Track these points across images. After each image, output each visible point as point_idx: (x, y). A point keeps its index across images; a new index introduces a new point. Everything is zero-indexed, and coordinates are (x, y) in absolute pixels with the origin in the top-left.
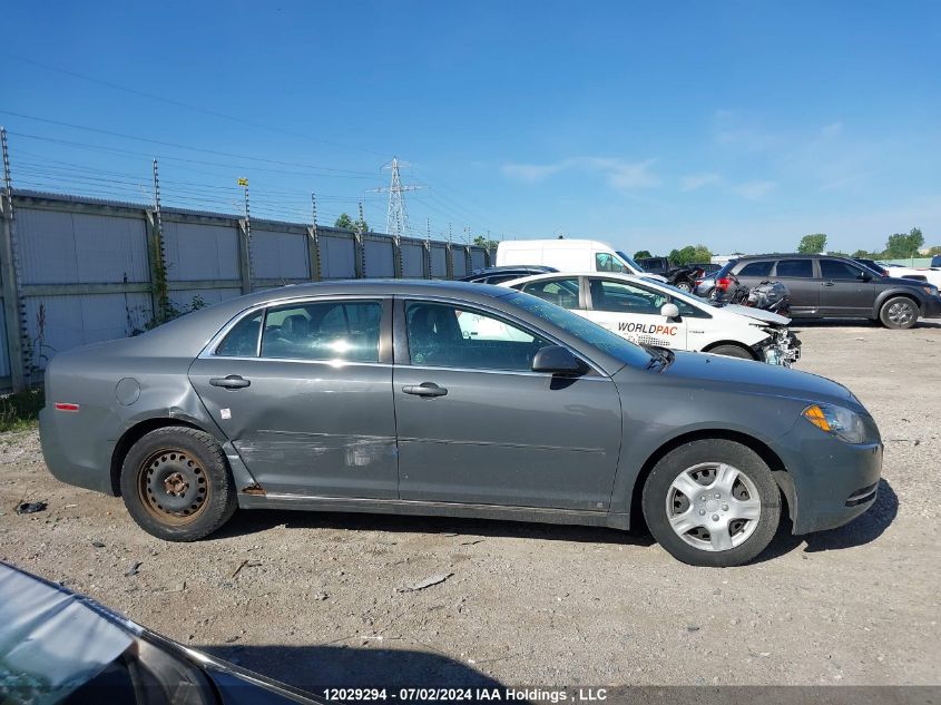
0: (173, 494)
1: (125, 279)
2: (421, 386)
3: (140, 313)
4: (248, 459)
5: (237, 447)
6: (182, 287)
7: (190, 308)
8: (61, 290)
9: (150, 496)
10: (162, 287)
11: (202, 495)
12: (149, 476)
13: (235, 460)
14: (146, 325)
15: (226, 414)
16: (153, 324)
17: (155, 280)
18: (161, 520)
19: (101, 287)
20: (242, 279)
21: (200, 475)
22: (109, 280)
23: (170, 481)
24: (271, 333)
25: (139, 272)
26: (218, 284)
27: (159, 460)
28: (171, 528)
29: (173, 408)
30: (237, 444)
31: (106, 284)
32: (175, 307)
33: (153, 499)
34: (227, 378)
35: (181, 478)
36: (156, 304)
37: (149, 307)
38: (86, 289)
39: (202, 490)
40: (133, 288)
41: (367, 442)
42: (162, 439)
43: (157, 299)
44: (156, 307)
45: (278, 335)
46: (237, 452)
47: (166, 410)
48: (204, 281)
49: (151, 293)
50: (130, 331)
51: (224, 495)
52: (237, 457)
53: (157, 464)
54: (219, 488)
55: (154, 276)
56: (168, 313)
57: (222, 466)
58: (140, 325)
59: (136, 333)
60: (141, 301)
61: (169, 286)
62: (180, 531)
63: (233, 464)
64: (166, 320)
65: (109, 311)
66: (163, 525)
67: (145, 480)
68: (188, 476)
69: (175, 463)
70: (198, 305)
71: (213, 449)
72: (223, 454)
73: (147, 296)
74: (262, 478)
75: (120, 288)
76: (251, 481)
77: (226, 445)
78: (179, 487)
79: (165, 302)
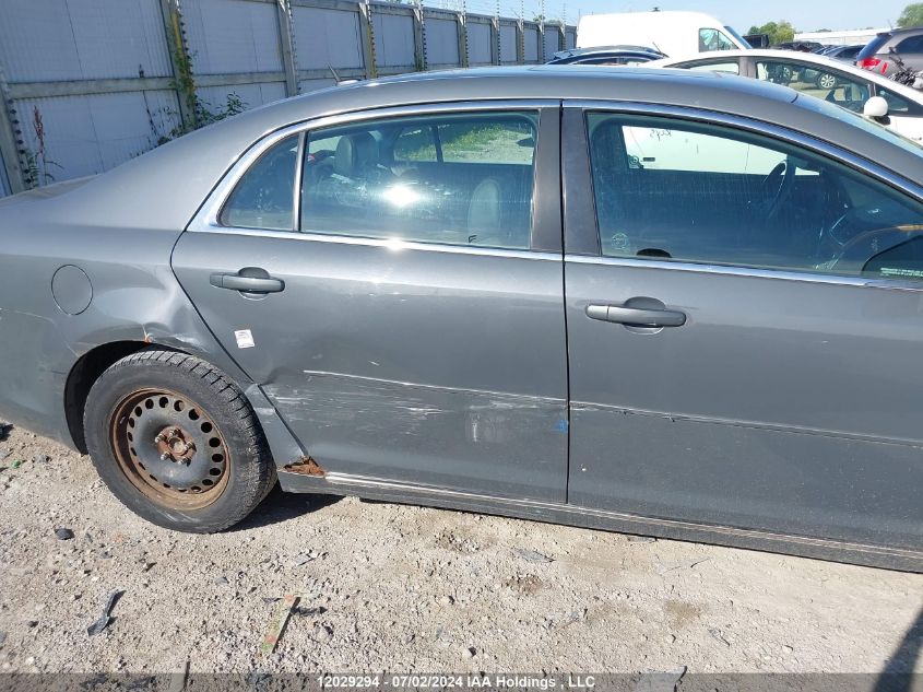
0: (171, 458)
1: (141, 73)
2: (627, 304)
3: (165, 117)
4: (291, 418)
5: (271, 395)
6: (211, 83)
7: (225, 110)
8: (62, 89)
9: (135, 460)
10: (188, 83)
11: (218, 465)
12: (129, 429)
13: (269, 417)
14: (174, 133)
15: (245, 339)
16: (182, 130)
17: (178, 75)
18: (157, 498)
19: (110, 84)
20: (284, 71)
21: (212, 435)
22: (120, 76)
23: (165, 439)
24: (320, 167)
25: (157, 64)
26: (254, 78)
27: (142, 405)
28: (174, 513)
29: (150, 326)
30: (271, 391)
31: (118, 79)
32: (206, 107)
33: (140, 464)
34: (241, 273)
35: (181, 436)
36: (184, 104)
37: (174, 108)
38: (93, 87)
39: (217, 458)
40: (152, 84)
41: (510, 406)
42: (141, 375)
43: (184, 97)
44: (184, 108)
45: (331, 169)
46: (271, 403)
47: (139, 329)
48: (240, 74)
49: (176, 91)
50: (154, 139)
51: (254, 469)
52: (272, 411)
53: (139, 412)
54: (245, 460)
55: (177, 67)
56: (199, 116)
57: (246, 424)
58: (166, 131)
59: (162, 141)
60: (164, 100)
61: (197, 81)
62: (188, 519)
63: (265, 424)
64: (198, 125)
65: (124, 114)
66: (160, 507)
67: (124, 437)
68: (193, 434)
69: (168, 412)
70: (234, 107)
71: (229, 395)
72: (247, 404)
73: (172, 96)
74: (316, 450)
75: (136, 85)
76: (300, 453)
77: (251, 391)
78: (180, 447)
79: (193, 103)
